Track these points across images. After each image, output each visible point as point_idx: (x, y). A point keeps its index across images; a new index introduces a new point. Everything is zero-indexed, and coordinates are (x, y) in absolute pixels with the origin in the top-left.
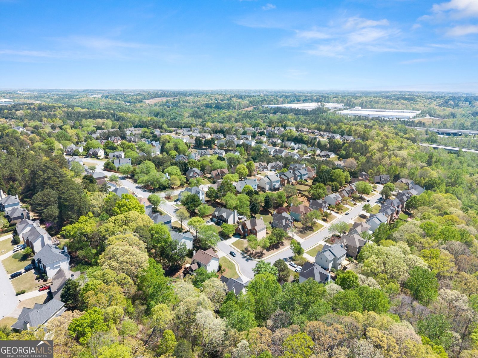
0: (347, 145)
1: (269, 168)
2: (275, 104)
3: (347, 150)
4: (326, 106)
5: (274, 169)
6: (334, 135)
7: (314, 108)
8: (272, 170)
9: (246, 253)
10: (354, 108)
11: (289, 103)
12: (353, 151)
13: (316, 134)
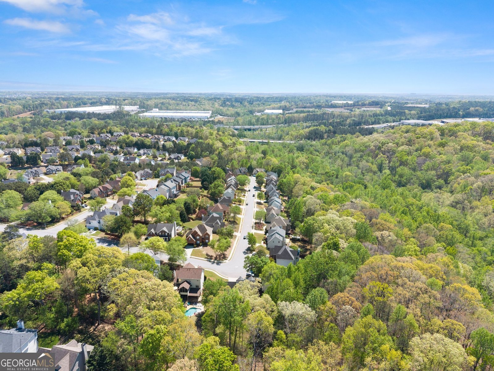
0: (193, 145)
1: (139, 177)
2: (58, 109)
3: (195, 151)
4: (125, 109)
5: (144, 178)
6: (169, 137)
7: (112, 111)
8: (142, 178)
9: (211, 259)
10: (152, 110)
11: (76, 106)
12: (202, 151)
13: (150, 138)
